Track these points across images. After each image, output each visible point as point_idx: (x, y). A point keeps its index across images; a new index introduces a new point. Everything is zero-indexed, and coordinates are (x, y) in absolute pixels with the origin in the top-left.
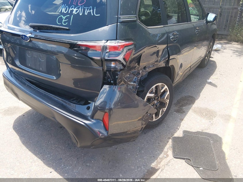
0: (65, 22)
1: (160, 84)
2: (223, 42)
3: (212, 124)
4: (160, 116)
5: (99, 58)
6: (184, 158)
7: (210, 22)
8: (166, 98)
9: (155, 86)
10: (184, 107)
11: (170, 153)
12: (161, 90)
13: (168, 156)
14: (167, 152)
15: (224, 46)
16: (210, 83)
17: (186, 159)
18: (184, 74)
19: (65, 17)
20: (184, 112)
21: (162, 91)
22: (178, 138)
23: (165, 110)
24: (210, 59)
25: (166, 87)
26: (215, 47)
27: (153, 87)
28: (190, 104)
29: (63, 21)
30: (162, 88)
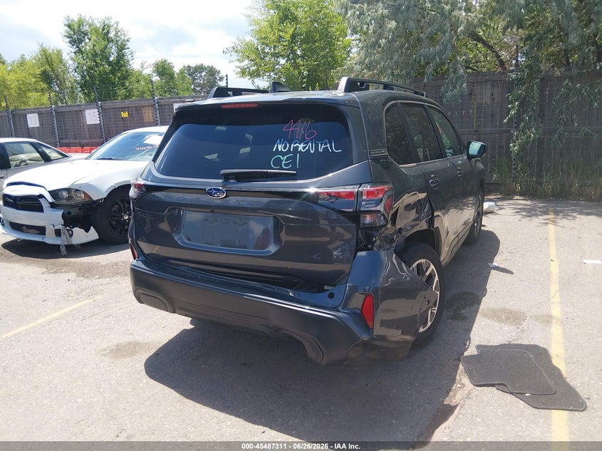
0: (285, 165)
1: (423, 261)
2: (494, 197)
3: (522, 330)
4: (429, 324)
5: (351, 210)
6: (493, 383)
7: (473, 157)
8: (435, 289)
9: (416, 264)
10: (463, 311)
11: (466, 380)
12: (426, 271)
13: (463, 385)
14: (461, 379)
15: (499, 203)
16: (497, 268)
17: (498, 384)
18: (451, 248)
19: (286, 157)
20: (465, 318)
21: (427, 274)
22: (472, 357)
23: (435, 312)
24: (482, 228)
25: (432, 267)
26: (486, 205)
27: (414, 266)
28: (471, 305)
29: (283, 163)
30: (427, 269)
